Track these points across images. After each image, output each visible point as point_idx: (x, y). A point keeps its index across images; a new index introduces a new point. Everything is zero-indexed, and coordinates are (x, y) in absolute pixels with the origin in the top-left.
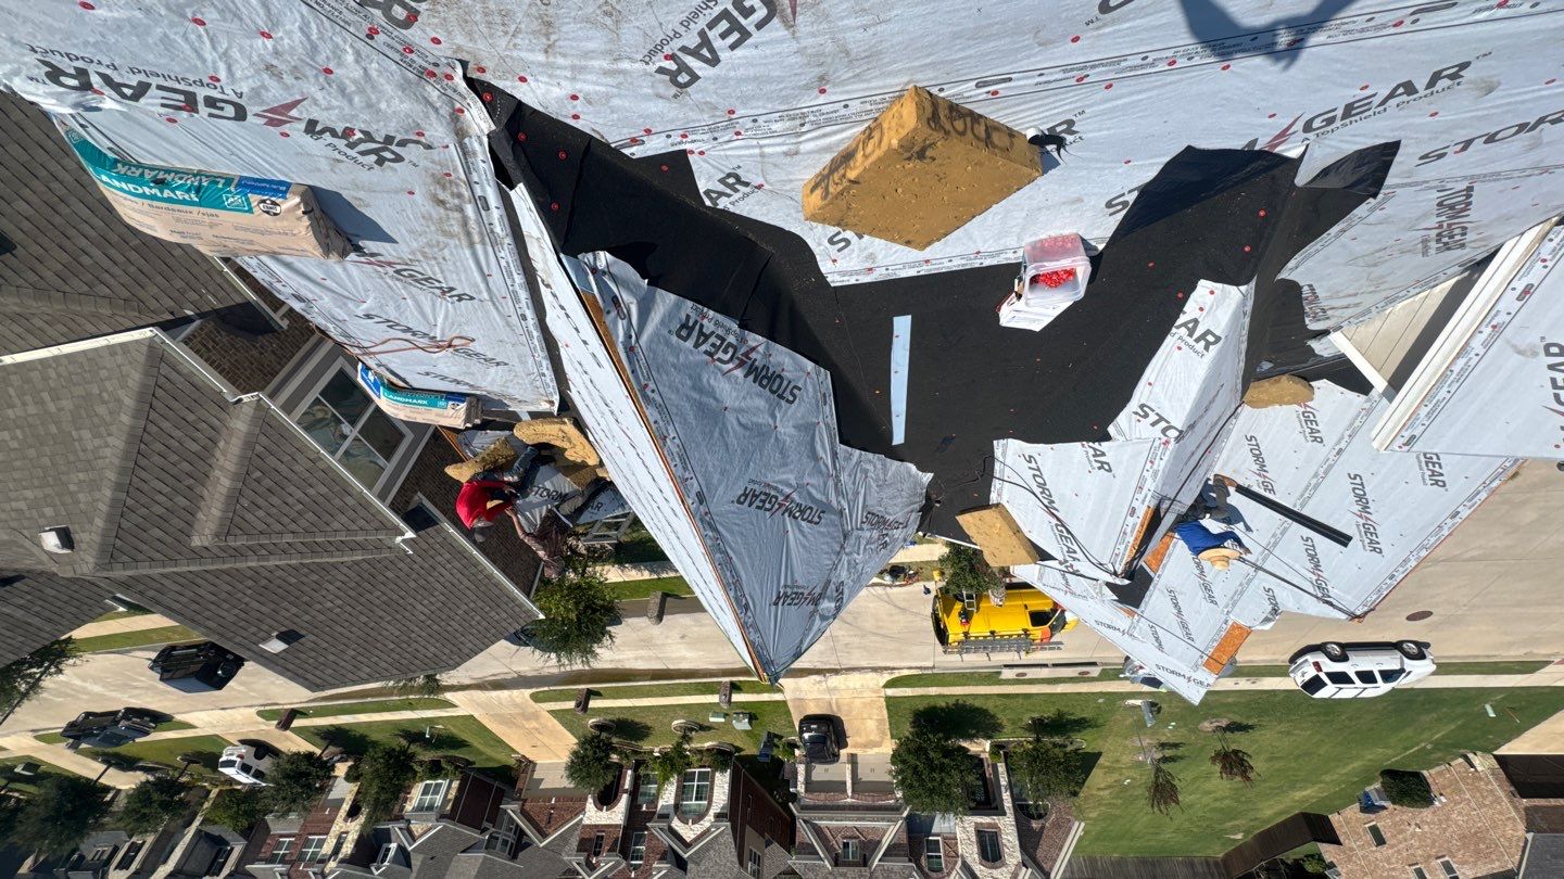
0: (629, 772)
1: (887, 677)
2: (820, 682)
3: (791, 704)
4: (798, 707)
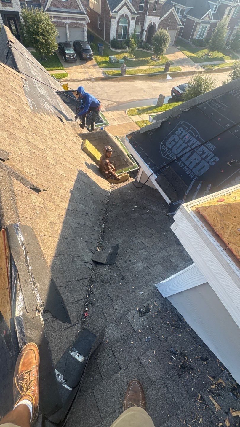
0: (144, 40)
1: (68, 78)
2: (91, 75)
3: (98, 67)
4: (95, 65)
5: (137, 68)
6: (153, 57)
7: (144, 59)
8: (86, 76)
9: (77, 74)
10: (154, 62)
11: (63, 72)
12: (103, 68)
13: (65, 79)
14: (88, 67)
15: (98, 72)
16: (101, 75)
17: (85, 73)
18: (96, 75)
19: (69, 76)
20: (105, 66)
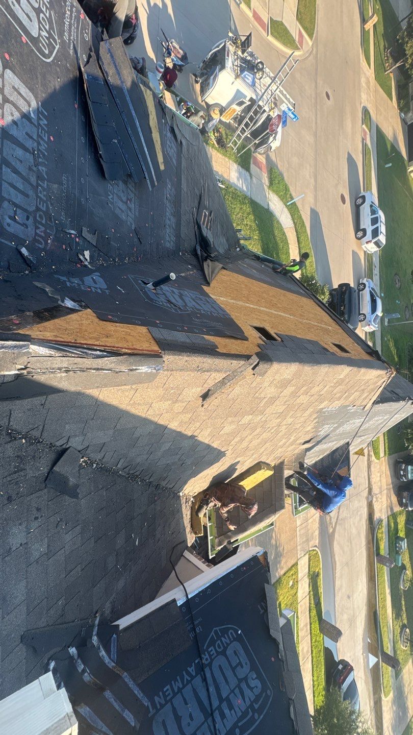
1: (373, 458)
2: (377, 498)
3: (390, 513)
4: (392, 509)
5: (388, 591)
6: (408, 630)
7: (404, 609)
8: (376, 490)
9: (379, 475)
10: (399, 630)
11: (382, 454)
12: (388, 521)
13: (372, 453)
14: (389, 497)
15: (381, 513)
16: (377, 516)
17: (381, 488)
18: (377, 507)
19: (378, 461)
20: (391, 528)
